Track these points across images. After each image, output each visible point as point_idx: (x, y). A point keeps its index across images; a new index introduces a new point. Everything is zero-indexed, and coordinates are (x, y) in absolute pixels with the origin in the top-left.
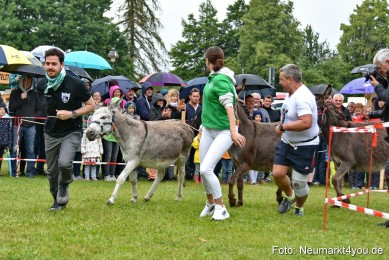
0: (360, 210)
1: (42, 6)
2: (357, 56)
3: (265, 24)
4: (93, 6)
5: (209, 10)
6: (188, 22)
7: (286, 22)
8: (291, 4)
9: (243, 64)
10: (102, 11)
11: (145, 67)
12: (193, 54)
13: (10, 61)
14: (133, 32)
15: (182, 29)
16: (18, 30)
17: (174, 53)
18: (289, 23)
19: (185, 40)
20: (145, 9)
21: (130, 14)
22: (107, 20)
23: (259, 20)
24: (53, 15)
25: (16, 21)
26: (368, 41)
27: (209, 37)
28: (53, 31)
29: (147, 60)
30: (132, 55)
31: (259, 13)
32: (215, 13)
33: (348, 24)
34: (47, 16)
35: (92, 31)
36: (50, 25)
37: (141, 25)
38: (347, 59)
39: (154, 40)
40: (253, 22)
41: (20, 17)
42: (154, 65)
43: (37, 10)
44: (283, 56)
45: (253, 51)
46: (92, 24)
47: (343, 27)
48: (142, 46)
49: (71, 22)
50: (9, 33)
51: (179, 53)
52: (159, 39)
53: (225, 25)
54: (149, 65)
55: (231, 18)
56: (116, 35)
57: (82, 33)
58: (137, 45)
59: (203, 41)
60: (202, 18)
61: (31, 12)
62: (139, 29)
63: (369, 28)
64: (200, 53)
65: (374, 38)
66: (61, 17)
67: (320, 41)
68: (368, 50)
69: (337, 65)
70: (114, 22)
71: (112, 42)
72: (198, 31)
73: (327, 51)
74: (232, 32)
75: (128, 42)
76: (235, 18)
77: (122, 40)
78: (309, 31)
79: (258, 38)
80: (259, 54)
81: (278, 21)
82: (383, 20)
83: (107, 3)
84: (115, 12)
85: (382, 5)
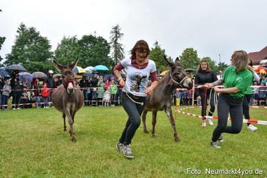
0: (186, 114)
1: (89, 53)
4: (104, 53)
10: (107, 54)
13: (80, 72)
14: (117, 60)
16: (82, 61)
20: (120, 53)
21: (116, 55)
22: (109, 57)
24: (92, 56)
31: (155, 53)
34: (90, 56)
35: (104, 60)
36: (92, 59)
37: (119, 58)
41: (82, 57)
43: (87, 54)
44: (162, 66)
46: (105, 58)
49: (98, 58)
56: (112, 61)
57: (101, 61)
61: (85, 55)
63: (188, 57)
65: (189, 60)
66: (95, 57)
70: (111, 57)
71: (110, 64)
77: (114, 63)
78: (170, 58)
81: (161, 56)
82: (192, 54)
83: (108, 52)
84: (111, 54)
85: (191, 50)
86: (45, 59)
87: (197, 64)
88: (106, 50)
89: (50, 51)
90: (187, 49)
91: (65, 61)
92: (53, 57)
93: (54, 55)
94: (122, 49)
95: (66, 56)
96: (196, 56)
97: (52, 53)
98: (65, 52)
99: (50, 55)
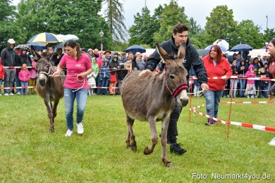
0: (204, 115)
1: (69, 10)
2: (214, 31)
3: (171, 17)
4: (93, 10)
5: (146, 11)
6: (137, 17)
7: (181, 16)
8: (183, 8)
9: (162, 35)
10: (97, 12)
11: (117, 37)
12: (139, 31)
14: (112, 21)
15: (134, 19)
16: (58, 21)
17: (130, 31)
18: (183, 17)
19: (135, 25)
20: (117, 11)
21: (110, 13)
22: (99, 16)
23: (169, 16)
24: (74, 14)
25: (58, 17)
26: (219, 25)
27: (146, 23)
28: (75, 21)
29: (118, 34)
30: (111, 32)
31: (169, 12)
32: (149, 12)
33: (209, 17)
34: (72, 14)
35: (92, 21)
36: (73, 19)
37: (115, 18)
38: (209, 33)
39: (121, 25)
40: (166, 16)
41: (60, 15)
42: (121, 37)
43: (67, 11)
45: (166, 30)
46: (94, 18)
47: (207, 18)
48: (116, 28)
49: (83, 17)
50: (55, 22)
51: (133, 31)
52: (123, 24)
53: (154, 18)
54: (119, 37)
55: (156, 15)
56: (104, 23)
57: (88, 22)
58: (113, 27)
59: (144, 26)
60: (143, 14)
61: (64, 12)
62: (114, 20)
63: (219, 18)
64: (142, 31)
65: (221, 23)
66: (78, 15)
67: (197, 25)
68: (218, 29)
69: (205, 36)
70: (103, 16)
71: (102, 26)
72: (141, 21)
73: (200, 29)
74: (157, 21)
75: (109, 26)
76: (158, 14)
77: (107, 25)
78: (192, 20)
79: (168, 24)
80: (169, 31)
81: (178, 16)
82: (225, 15)
83: (99, 8)
84: (103, 12)
85: (225, 8)
86: (3, 16)
87: (232, 30)
88: (95, 5)
89: (11, 5)
90: (218, 7)
91: (33, 20)
92: (14, 13)
93: (17, 11)
94: (119, 4)
95: (34, 12)
96: (231, 17)
97: (14, 8)
98: (34, 6)
99: (10, 10)
